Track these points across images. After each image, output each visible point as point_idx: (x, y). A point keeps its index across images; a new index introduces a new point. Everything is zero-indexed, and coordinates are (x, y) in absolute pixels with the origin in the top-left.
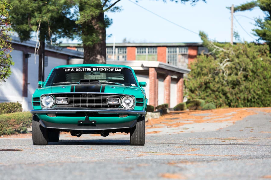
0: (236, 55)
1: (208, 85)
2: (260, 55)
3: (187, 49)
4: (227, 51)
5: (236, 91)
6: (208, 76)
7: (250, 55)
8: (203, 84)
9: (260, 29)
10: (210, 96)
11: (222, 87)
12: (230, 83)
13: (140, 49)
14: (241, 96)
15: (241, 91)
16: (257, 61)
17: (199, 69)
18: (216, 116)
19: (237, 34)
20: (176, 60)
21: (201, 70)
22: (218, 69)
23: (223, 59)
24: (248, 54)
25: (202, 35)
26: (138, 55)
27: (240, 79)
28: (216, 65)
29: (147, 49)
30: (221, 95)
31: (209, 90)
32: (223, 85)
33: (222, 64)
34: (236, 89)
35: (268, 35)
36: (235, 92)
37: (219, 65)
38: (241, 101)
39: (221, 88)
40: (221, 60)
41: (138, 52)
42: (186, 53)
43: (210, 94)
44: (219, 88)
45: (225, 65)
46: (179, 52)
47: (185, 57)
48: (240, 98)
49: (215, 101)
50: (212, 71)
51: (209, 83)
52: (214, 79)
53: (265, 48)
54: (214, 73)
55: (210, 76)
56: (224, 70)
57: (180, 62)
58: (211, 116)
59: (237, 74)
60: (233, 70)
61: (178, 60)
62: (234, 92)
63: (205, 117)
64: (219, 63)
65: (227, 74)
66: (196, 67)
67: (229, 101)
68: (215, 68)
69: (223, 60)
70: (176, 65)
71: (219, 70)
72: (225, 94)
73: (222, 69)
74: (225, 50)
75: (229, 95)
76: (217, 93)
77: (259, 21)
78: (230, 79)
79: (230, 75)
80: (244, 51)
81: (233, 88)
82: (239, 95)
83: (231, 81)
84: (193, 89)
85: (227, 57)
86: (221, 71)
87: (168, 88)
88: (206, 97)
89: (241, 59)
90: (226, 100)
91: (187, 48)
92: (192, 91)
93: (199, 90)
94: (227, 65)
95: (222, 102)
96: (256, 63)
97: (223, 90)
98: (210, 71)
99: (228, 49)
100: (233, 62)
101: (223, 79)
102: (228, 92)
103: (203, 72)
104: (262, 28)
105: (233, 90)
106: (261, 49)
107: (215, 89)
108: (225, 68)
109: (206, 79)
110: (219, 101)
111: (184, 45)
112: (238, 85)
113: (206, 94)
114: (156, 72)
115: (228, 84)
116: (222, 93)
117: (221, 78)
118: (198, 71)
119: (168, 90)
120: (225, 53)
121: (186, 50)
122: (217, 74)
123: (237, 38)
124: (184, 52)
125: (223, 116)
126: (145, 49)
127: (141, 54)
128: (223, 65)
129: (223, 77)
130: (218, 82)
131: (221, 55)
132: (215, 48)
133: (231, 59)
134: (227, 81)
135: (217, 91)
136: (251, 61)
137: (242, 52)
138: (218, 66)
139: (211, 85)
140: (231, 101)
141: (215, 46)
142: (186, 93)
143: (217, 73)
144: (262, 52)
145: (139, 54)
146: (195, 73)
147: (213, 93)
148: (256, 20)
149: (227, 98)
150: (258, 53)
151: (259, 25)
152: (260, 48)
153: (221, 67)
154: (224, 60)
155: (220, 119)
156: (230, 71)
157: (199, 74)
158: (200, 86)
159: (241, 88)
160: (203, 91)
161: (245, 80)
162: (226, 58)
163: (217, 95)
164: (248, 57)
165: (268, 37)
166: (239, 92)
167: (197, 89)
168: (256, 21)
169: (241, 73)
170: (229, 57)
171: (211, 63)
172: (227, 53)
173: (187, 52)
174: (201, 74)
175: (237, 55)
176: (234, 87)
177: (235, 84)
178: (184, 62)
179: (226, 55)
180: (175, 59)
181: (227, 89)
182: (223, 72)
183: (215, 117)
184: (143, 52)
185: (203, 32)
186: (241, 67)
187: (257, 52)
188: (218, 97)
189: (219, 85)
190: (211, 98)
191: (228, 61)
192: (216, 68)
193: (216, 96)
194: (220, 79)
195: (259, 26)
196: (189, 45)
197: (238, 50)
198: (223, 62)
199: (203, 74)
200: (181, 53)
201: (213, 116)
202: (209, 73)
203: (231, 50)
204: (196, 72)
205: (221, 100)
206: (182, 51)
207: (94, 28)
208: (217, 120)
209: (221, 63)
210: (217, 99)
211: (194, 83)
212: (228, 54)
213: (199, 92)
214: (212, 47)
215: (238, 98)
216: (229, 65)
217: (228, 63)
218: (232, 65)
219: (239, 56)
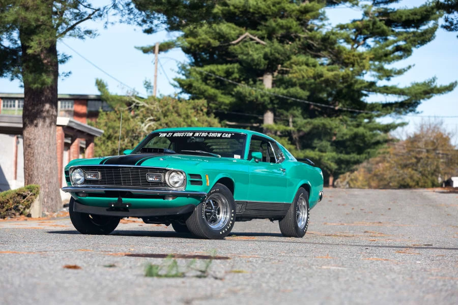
0: (162, 112)
2: (195, 114)
3: (72, 103)
4: (151, 107)
6: (124, 141)
7: (183, 112)
9: (184, 78)
13: (7, 102)
16: (192, 121)
17: (111, 131)
19: (150, 84)
21: (114, 131)
22: (138, 131)
23: (145, 117)
24: (179, 111)
25: (100, 85)
28: (136, 125)
29: (17, 102)
33: (143, 125)
35: (195, 87)
37: (140, 125)
40: (142, 119)
41: (4, 106)
42: (70, 109)
45: (147, 126)
46: (61, 107)
47: (69, 114)
50: (130, 133)
52: (133, 145)
53: (201, 104)
54: (132, 137)
55: (126, 140)
64: (139, 123)
68: (135, 130)
69: (144, 119)
71: (140, 133)
73: (144, 131)
74: (147, 106)
77: (183, 68)
80: (174, 107)
85: (150, 115)
86: (142, 134)
89: (170, 119)
91: (73, 101)
94: (150, 126)
96: (189, 123)
98: (127, 134)
99: (152, 104)
100: (159, 122)
103: (117, 135)
104: (187, 77)
106: (197, 104)
108: (148, 129)
109: (121, 145)
111: (68, 97)
114: (64, 132)
118: (109, 133)
120: (148, 109)
121: (70, 105)
122: (137, 138)
123: (149, 90)
124: (69, 107)
126: (14, 102)
127: (9, 108)
128: (145, 125)
131: (141, 112)
132: (134, 102)
133: (155, 118)
136: (184, 121)
137: (171, 108)
138: (138, 127)
141: (134, 99)
143: (136, 136)
144: (198, 110)
145: (5, 108)
148: (180, 65)
150: (193, 111)
151: (183, 72)
152: (195, 105)
153: (143, 128)
154: (146, 119)
157: (109, 138)
162: (149, 117)
164: (179, 115)
165: (196, 89)
168: (179, 68)
170: (152, 115)
171: (128, 123)
172: (151, 110)
173: (72, 107)
174: (114, 138)
175: (164, 112)
179: (150, 112)
184: (11, 106)
185: (101, 81)
187: (191, 109)
191: (152, 120)
195: (183, 75)
196: (77, 97)
197: (166, 105)
198: (146, 121)
199: (116, 137)
200: (63, 109)
202: (125, 137)
203: (156, 105)
206: (65, 106)
207: (43, 64)
209: (142, 122)
216: (153, 126)
217: (152, 123)
218: (158, 125)
219: (168, 114)
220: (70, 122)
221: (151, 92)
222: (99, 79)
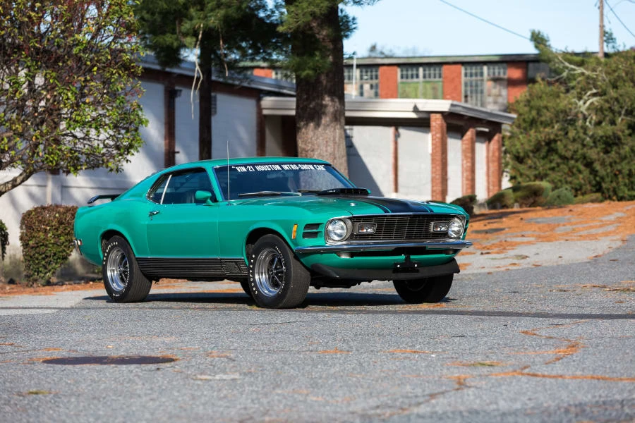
0: (610, 81)
1: (553, 145)
3: (504, 68)
4: (593, 75)
5: (612, 158)
6: (553, 127)
8: (543, 143)
10: (557, 169)
11: (582, 149)
12: (599, 141)
13: (407, 71)
14: (623, 169)
15: (623, 158)
17: (534, 113)
18: (581, 223)
19: (611, 34)
20: (482, 92)
21: (539, 114)
22: (574, 111)
23: (584, 90)
25: (538, 39)
26: (402, 83)
27: (620, 133)
28: (571, 104)
29: (421, 70)
30: (582, 168)
31: (555, 158)
32: (584, 146)
33: (581, 103)
34: (613, 154)
36: (611, 160)
37: (576, 104)
38: (623, 178)
39: (580, 152)
40: (580, 93)
41: (402, 77)
42: (502, 76)
43: (558, 165)
44: (575, 152)
45: (588, 103)
46: (489, 74)
47: (500, 85)
48: (620, 171)
49: (569, 179)
50: (561, 116)
51: (555, 141)
52: (567, 133)
54: (566, 121)
55: (557, 126)
56: (586, 113)
57: (489, 95)
58: (571, 224)
59: (613, 123)
60: (606, 113)
61: (485, 91)
62: (608, 161)
63: (558, 225)
64: (576, 100)
65: (593, 122)
66: (527, 109)
67: (598, 179)
68: (568, 110)
69: (583, 93)
70: (482, 105)
71: (576, 115)
72: (589, 164)
73: (582, 112)
74: (587, 73)
75: (597, 166)
76: (572, 162)
78: (600, 132)
79: (599, 123)
80: (627, 74)
81: (606, 152)
82: (619, 167)
83: (602, 137)
84: (522, 155)
85: (591, 86)
86: (580, 116)
87: (469, 155)
88: (549, 172)
89: (621, 91)
90: (592, 177)
91: (505, 65)
92: (519, 159)
93: (534, 157)
94: (592, 103)
95: (582, 182)
97: (585, 157)
98: (557, 116)
99: (594, 70)
100: (604, 97)
101: (585, 133)
102: (595, 160)
103: (543, 119)
105: (605, 156)
107: (569, 154)
108: (588, 109)
109: (548, 134)
110: (578, 179)
111: (496, 59)
112: (616, 144)
113: (548, 166)
114: (445, 121)
115: (594, 142)
116: (582, 162)
117: (581, 131)
118: (531, 117)
119: (469, 160)
120: (588, 77)
121: (502, 71)
122: (572, 122)
123: (611, 45)
124: (499, 73)
125: (598, 224)
126: (417, 70)
127: (410, 80)
128: (585, 103)
129: (585, 129)
130: (574, 140)
131: (578, 83)
132: (567, 68)
133: (600, 90)
134: (592, 137)
135: (572, 158)
137: (624, 74)
138: (573, 107)
139: (560, 145)
140: (602, 178)
141: (567, 64)
142: (507, 165)
143: (571, 120)
145: (404, 80)
146: (524, 120)
147: (564, 163)
149: (594, 172)
153: (580, 107)
154: (586, 93)
155: (593, 231)
156: (600, 117)
157: (533, 123)
158: (537, 149)
159: (622, 152)
160: (543, 158)
161: (630, 135)
162: (591, 89)
163: (573, 167)
166: (618, 161)
167: (531, 155)
169: (622, 120)
170: (596, 87)
171: (558, 101)
172: (593, 78)
173: (504, 73)
174: (538, 124)
175: (612, 81)
176: (609, 149)
177: (610, 143)
178: (500, 95)
179: (591, 82)
180: (479, 88)
181: (593, 154)
182: (585, 119)
183: (580, 226)
184: (412, 77)
185: (539, 33)
186: (622, 107)
188: (574, 170)
189: (577, 146)
190: (559, 174)
191: (594, 95)
192: (570, 109)
193: (570, 169)
194: (578, 132)
196: (508, 59)
197: (614, 71)
198: (585, 97)
199: (542, 123)
200: (491, 77)
201: (577, 223)
202: (554, 121)
203: (601, 71)
204: (527, 120)
205: (581, 176)
206: (494, 73)
207: (317, 41)
208: (584, 233)
209: (580, 99)
210: (573, 174)
211: (524, 143)
212: (595, 80)
213: (535, 160)
214: (561, 66)
215: (617, 173)
216: (596, 104)
217: (594, 99)
218: (602, 102)
219: (618, 84)
220: (452, 105)
221: (614, 47)
222: (537, 31)
